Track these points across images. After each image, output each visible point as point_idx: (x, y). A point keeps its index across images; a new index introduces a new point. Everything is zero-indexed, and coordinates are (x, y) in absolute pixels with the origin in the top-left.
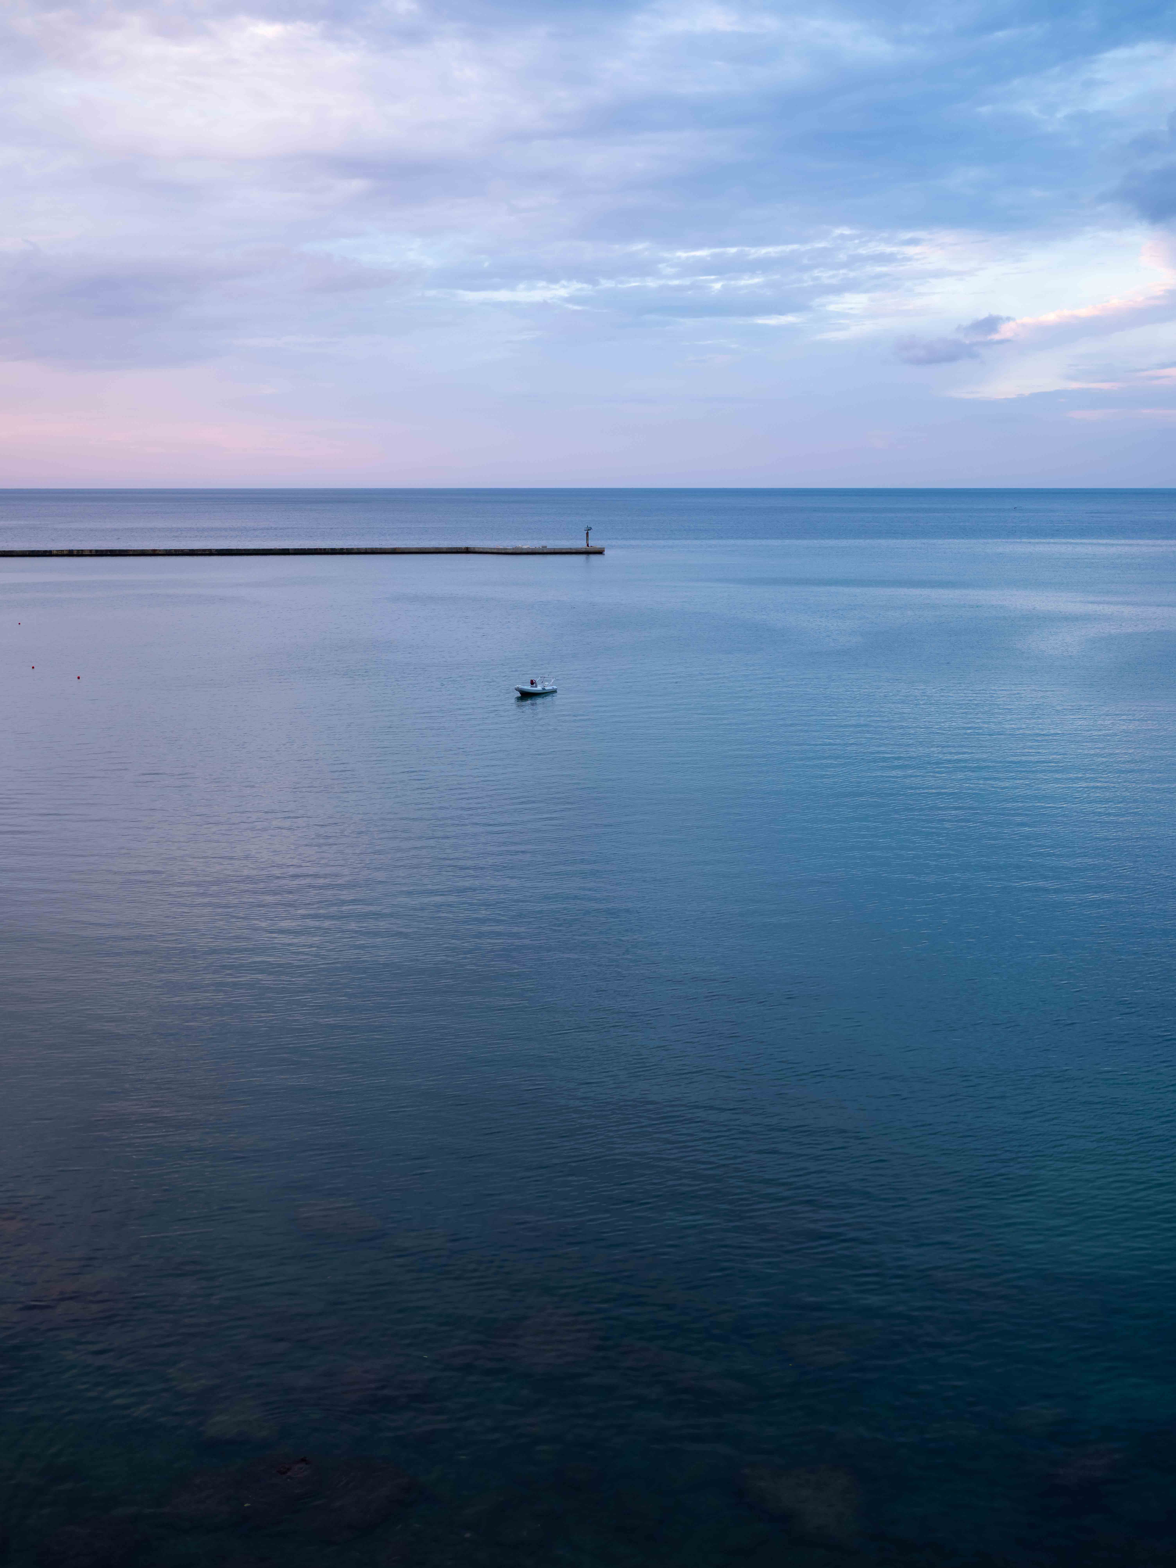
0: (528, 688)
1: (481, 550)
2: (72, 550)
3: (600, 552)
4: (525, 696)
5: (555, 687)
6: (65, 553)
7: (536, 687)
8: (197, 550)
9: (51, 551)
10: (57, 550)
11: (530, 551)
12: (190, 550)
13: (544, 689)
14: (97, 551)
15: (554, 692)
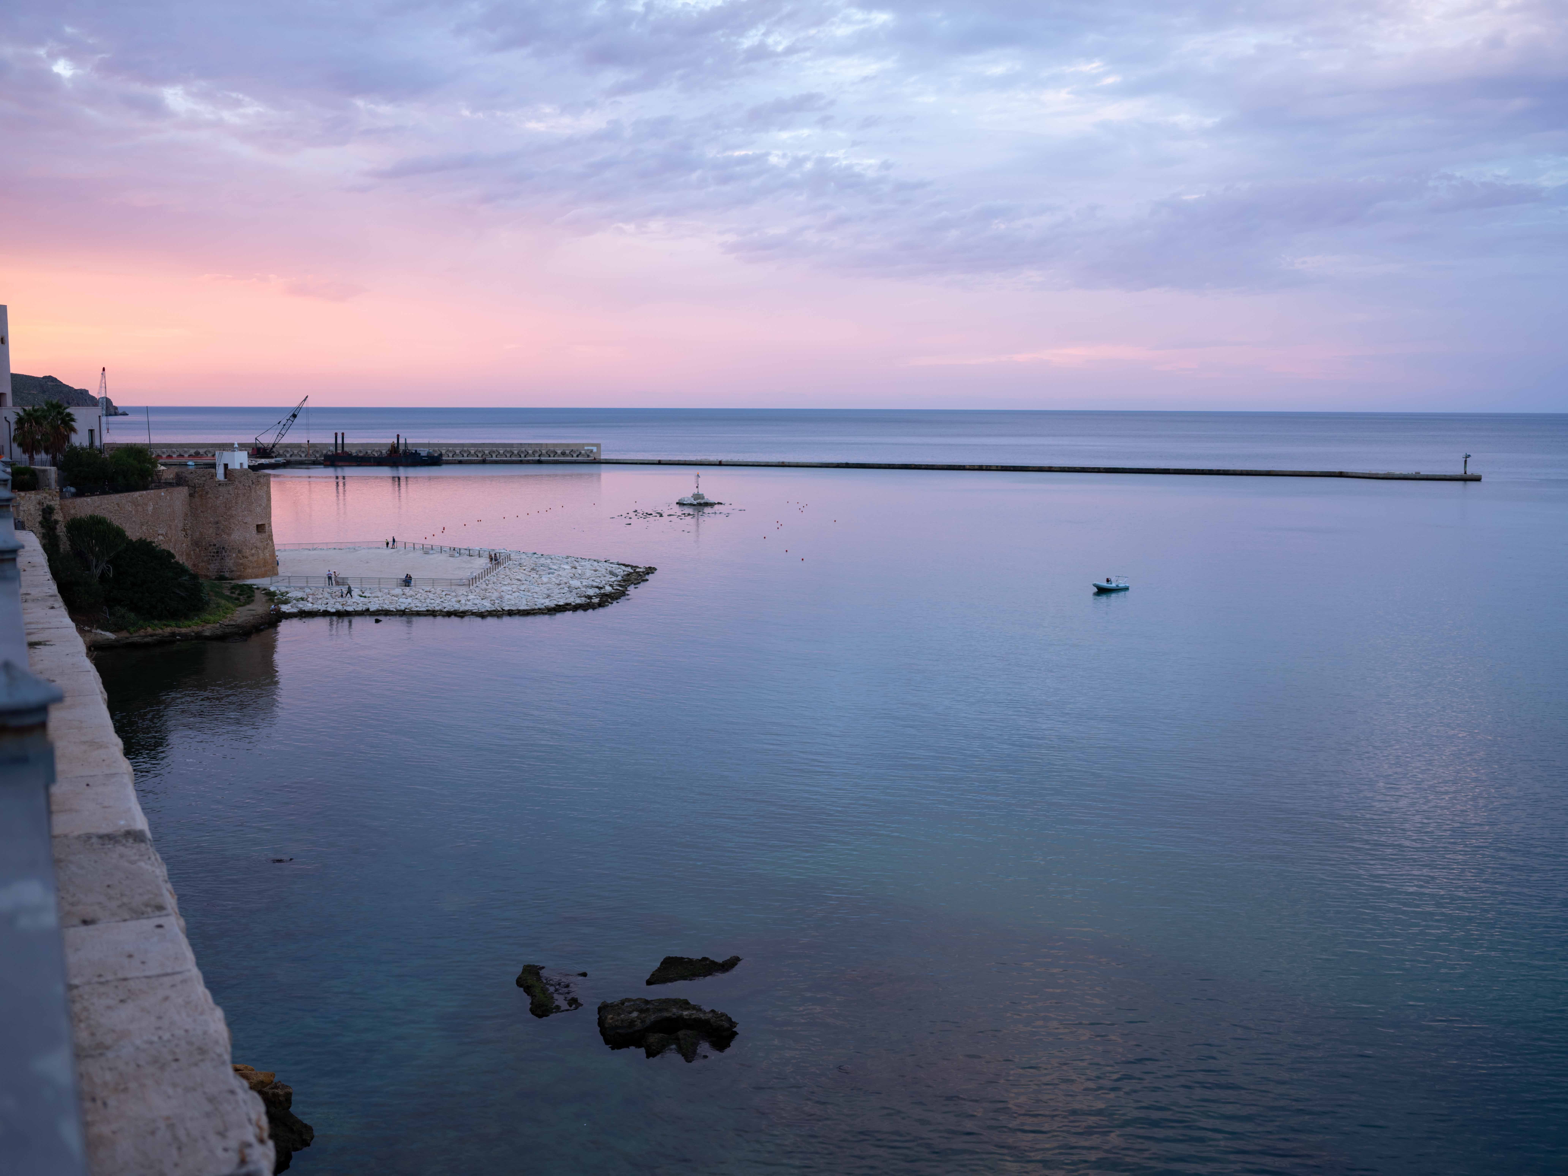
0: (1104, 584)
1: (1354, 475)
2: (982, 466)
3: (1478, 479)
4: (1102, 591)
5: (1127, 585)
6: (976, 468)
7: (1111, 584)
8: (1087, 468)
9: (964, 466)
10: (969, 466)
11: (1402, 476)
12: (1081, 468)
13: (1117, 586)
14: (1002, 467)
15: (1126, 589)
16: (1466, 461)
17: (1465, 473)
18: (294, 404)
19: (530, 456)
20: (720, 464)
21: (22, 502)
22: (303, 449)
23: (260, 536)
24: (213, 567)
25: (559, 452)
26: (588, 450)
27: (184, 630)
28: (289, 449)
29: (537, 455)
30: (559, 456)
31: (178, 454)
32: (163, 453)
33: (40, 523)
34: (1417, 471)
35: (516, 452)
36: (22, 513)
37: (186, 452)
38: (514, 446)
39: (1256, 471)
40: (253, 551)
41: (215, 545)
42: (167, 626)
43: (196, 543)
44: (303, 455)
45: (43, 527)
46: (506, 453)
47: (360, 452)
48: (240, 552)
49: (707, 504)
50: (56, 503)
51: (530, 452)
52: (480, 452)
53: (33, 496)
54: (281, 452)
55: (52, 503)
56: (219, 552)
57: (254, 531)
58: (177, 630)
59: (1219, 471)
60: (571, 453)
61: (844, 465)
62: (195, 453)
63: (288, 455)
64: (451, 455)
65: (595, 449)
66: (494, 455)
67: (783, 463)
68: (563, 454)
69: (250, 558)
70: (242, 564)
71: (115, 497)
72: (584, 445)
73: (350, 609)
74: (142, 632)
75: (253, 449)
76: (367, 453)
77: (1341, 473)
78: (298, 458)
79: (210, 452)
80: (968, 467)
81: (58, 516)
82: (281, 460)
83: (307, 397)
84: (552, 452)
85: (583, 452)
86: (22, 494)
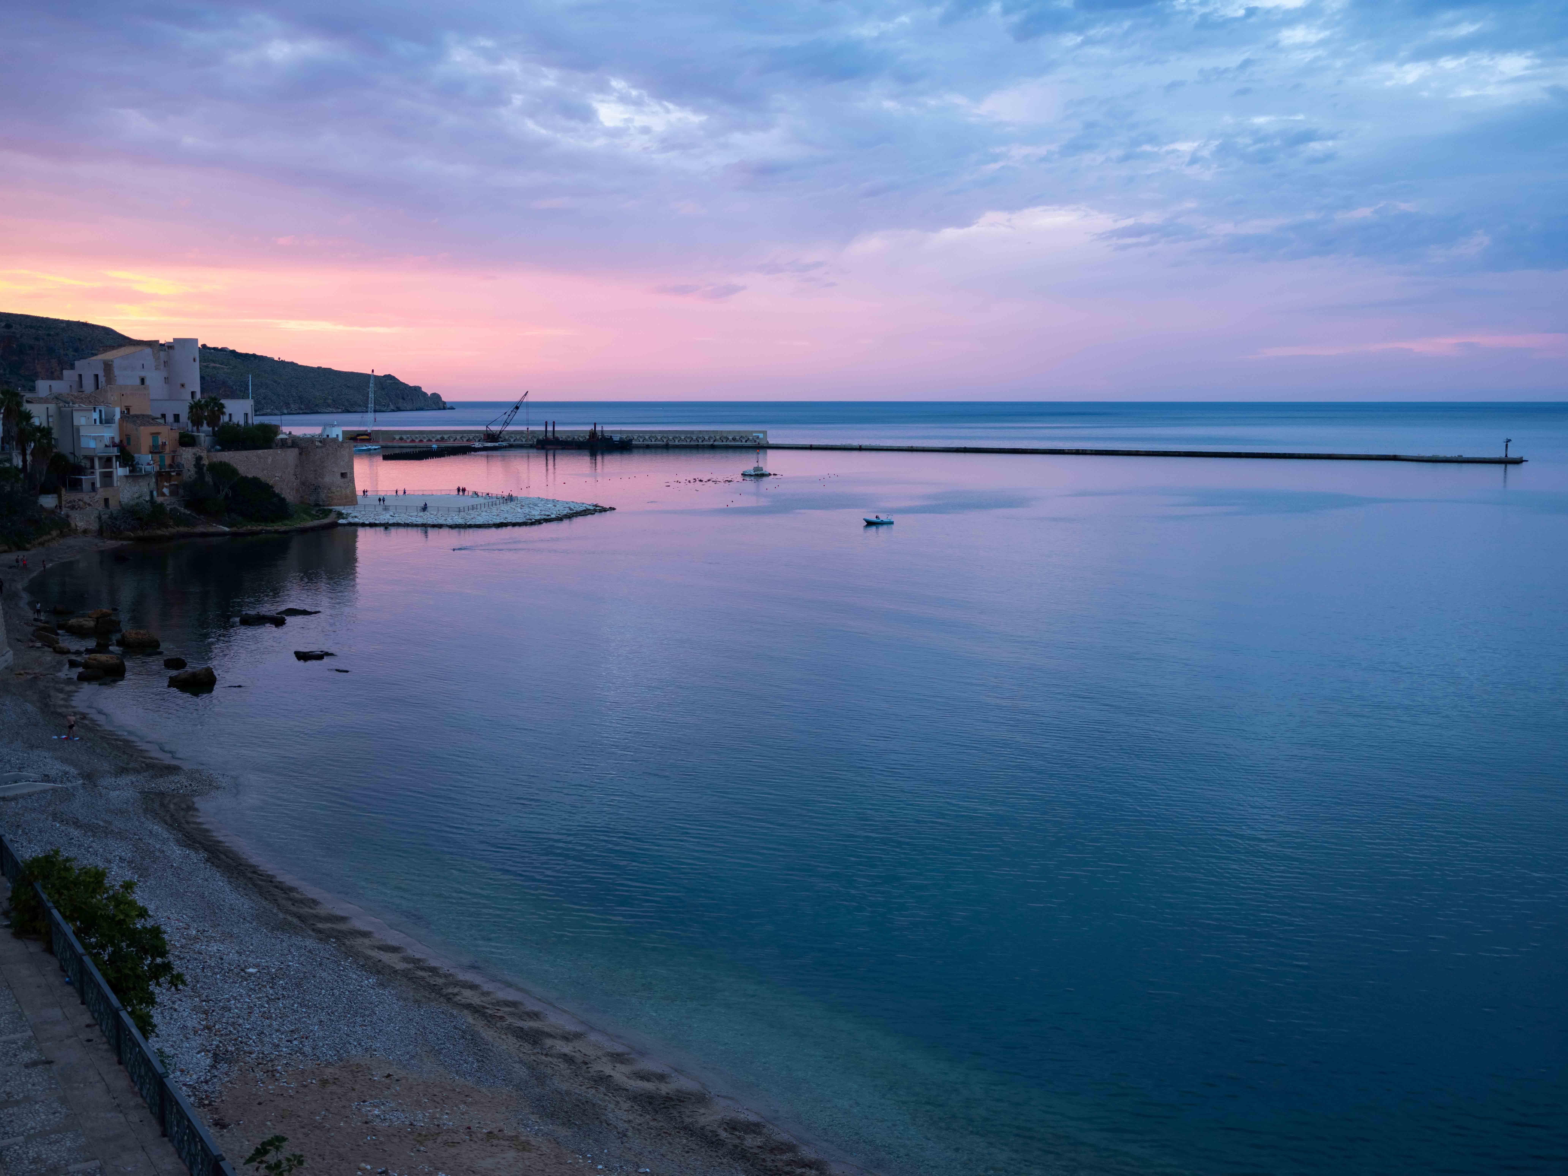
3: (1518, 462)
4: (870, 524)
6: (1074, 451)
16: (1507, 445)
17: (1506, 456)
18: (516, 399)
19: (706, 441)
20: (860, 449)
21: (184, 453)
22: (524, 435)
23: (343, 480)
24: (313, 498)
25: (730, 438)
26: (755, 436)
27: (268, 528)
28: (513, 435)
29: (712, 440)
30: (730, 441)
31: (428, 439)
32: (417, 438)
33: (194, 465)
34: (1460, 454)
35: (694, 438)
36: (184, 459)
37: (433, 437)
38: (695, 433)
39: (1318, 454)
40: (338, 489)
41: (314, 485)
42: (260, 525)
43: (303, 483)
44: (524, 440)
45: (195, 467)
46: (686, 439)
47: (569, 437)
48: (329, 489)
49: (763, 475)
50: (204, 454)
51: (707, 438)
52: (665, 437)
53: (190, 450)
54: (507, 437)
55: (202, 454)
56: (316, 489)
57: (339, 477)
58: (265, 528)
59: (1285, 454)
60: (741, 439)
61: (963, 450)
62: (441, 438)
63: (512, 440)
64: (641, 440)
65: (761, 436)
66: (677, 441)
67: (912, 447)
68: (734, 439)
69: (336, 493)
70: (330, 497)
71: (245, 453)
72: (752, 432)
73: (377, 522)
74: (244, 528)
75: (484, 435)
76: (574, 438)
77: (1395, 456)
78: (520, 442)
79: (452, 437)
80: (1067, 451)
81: (206, 462)
82: (504, 444)
83: (527, 392)
84: (725, 438)
85: (751, 438)
86: (184, 448)
